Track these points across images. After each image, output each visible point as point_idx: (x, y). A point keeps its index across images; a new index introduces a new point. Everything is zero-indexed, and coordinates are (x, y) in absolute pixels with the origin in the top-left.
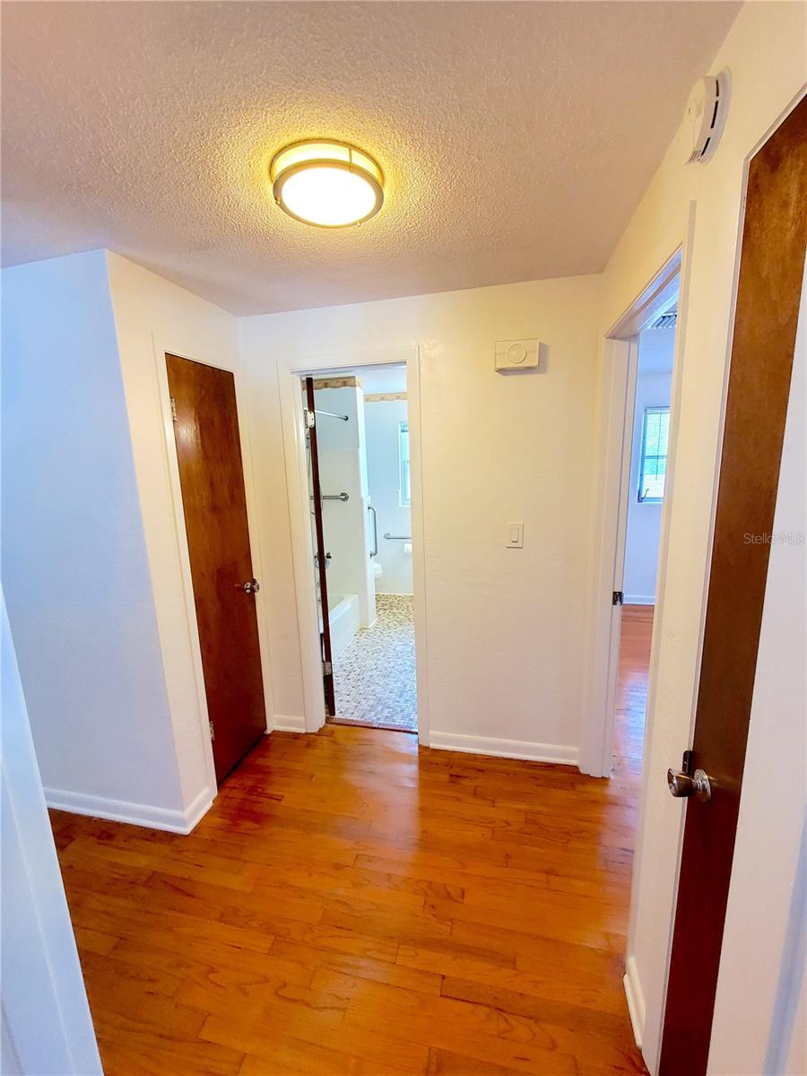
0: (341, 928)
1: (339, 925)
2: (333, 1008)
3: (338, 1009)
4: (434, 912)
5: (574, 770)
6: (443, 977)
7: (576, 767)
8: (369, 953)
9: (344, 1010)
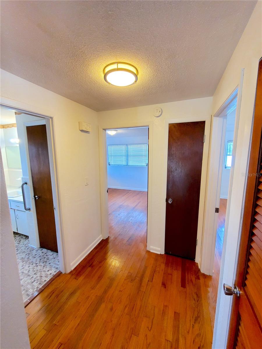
0: (133, 308)
1: (132, 308)
2: (154, 310)
3: (154, 308)
4: (133, 280)
5: (103, 241)
6: (148, 281)
7: (103, 240)
8: (141, 299)
9: (155, 307)
